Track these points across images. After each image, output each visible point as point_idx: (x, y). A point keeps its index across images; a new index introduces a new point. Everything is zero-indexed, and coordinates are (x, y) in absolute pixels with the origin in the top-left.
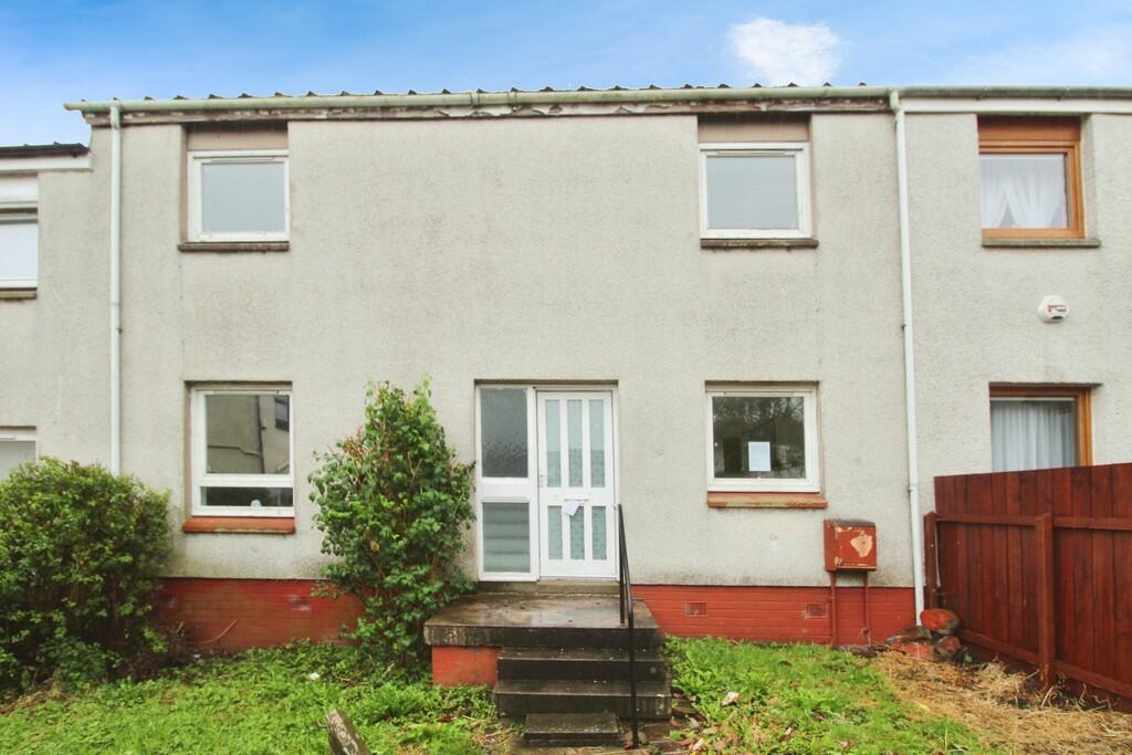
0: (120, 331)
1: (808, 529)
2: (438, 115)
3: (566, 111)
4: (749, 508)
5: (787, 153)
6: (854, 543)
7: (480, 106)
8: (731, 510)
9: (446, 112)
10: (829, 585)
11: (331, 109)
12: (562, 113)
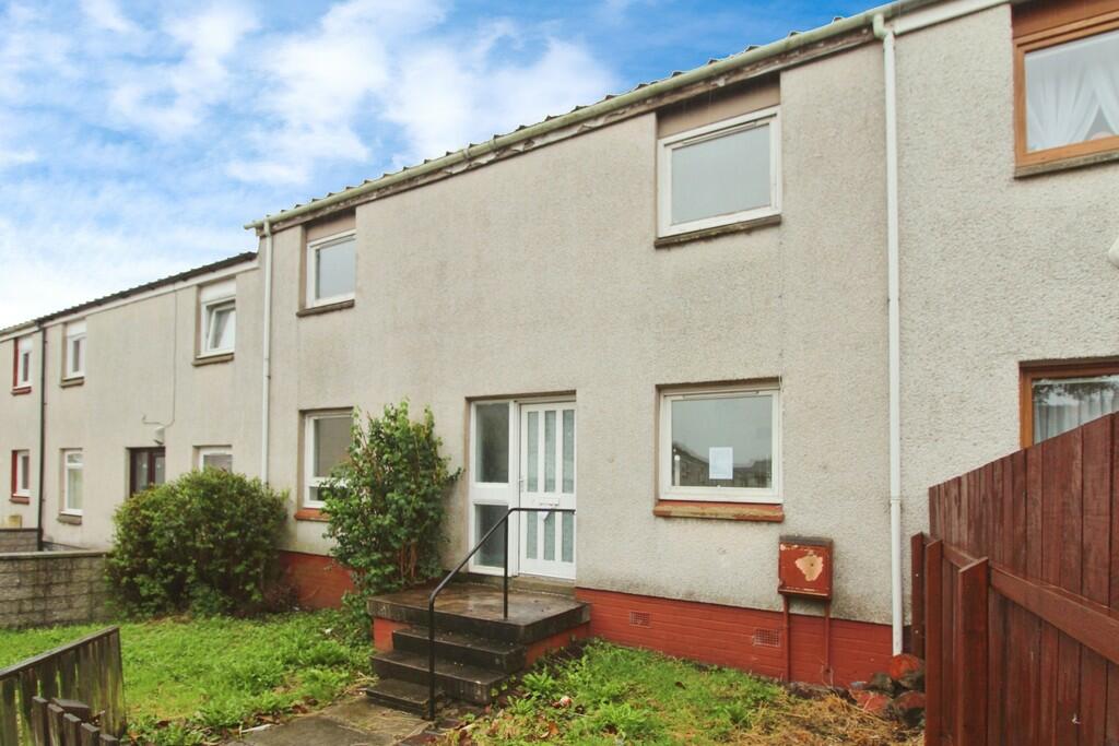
0: (269, 377)
1: (762, 545)
2: (445, 175)
3: (538, 143)
4: (697, 518)
5: (759, 123)
6: (800, 563)
7: (472, 159)
8: (678, 520)
9: (449, 171)
10: (782, 610)
11: (378, 189)
12: (534, 146)
